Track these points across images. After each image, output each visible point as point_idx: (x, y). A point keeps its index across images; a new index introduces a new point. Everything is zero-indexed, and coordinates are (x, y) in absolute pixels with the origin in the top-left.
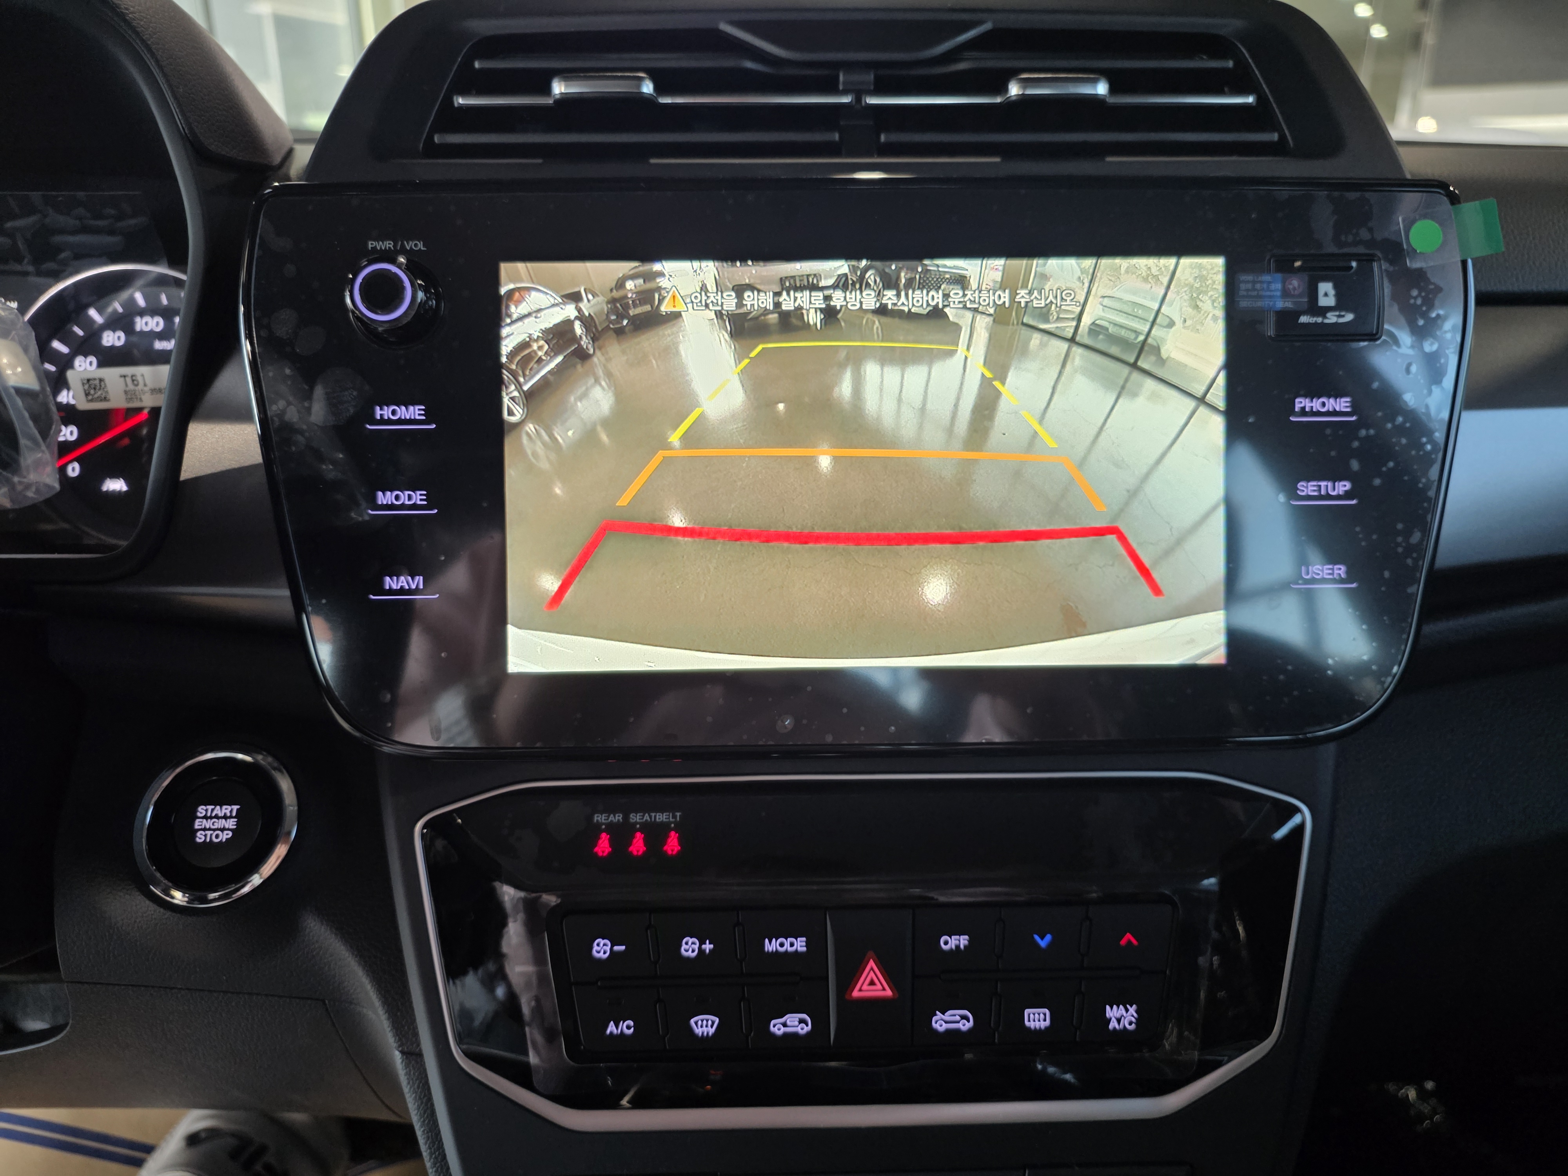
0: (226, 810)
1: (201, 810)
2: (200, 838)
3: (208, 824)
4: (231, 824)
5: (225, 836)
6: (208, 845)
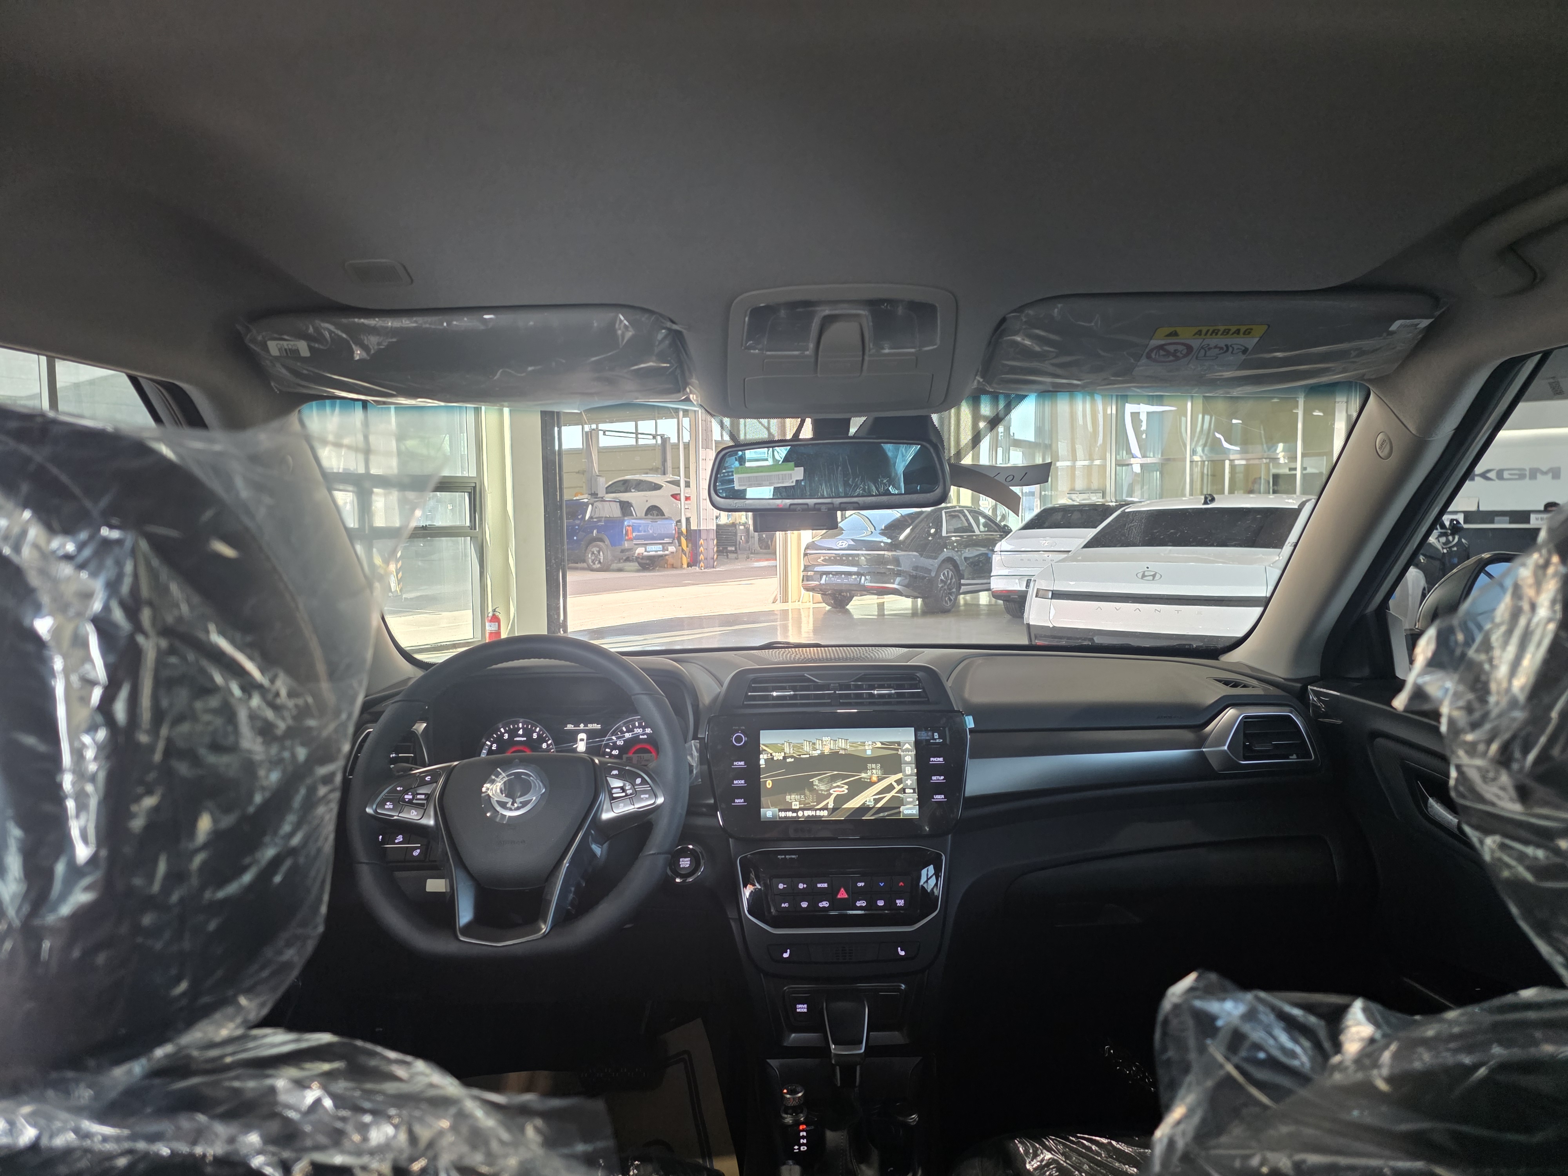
0: (687, 859)
1: (681, 860)
2: (681, 866)
3: (683, 863)
4: (689, 863)
5: (688, 866)
6: (684, 868)
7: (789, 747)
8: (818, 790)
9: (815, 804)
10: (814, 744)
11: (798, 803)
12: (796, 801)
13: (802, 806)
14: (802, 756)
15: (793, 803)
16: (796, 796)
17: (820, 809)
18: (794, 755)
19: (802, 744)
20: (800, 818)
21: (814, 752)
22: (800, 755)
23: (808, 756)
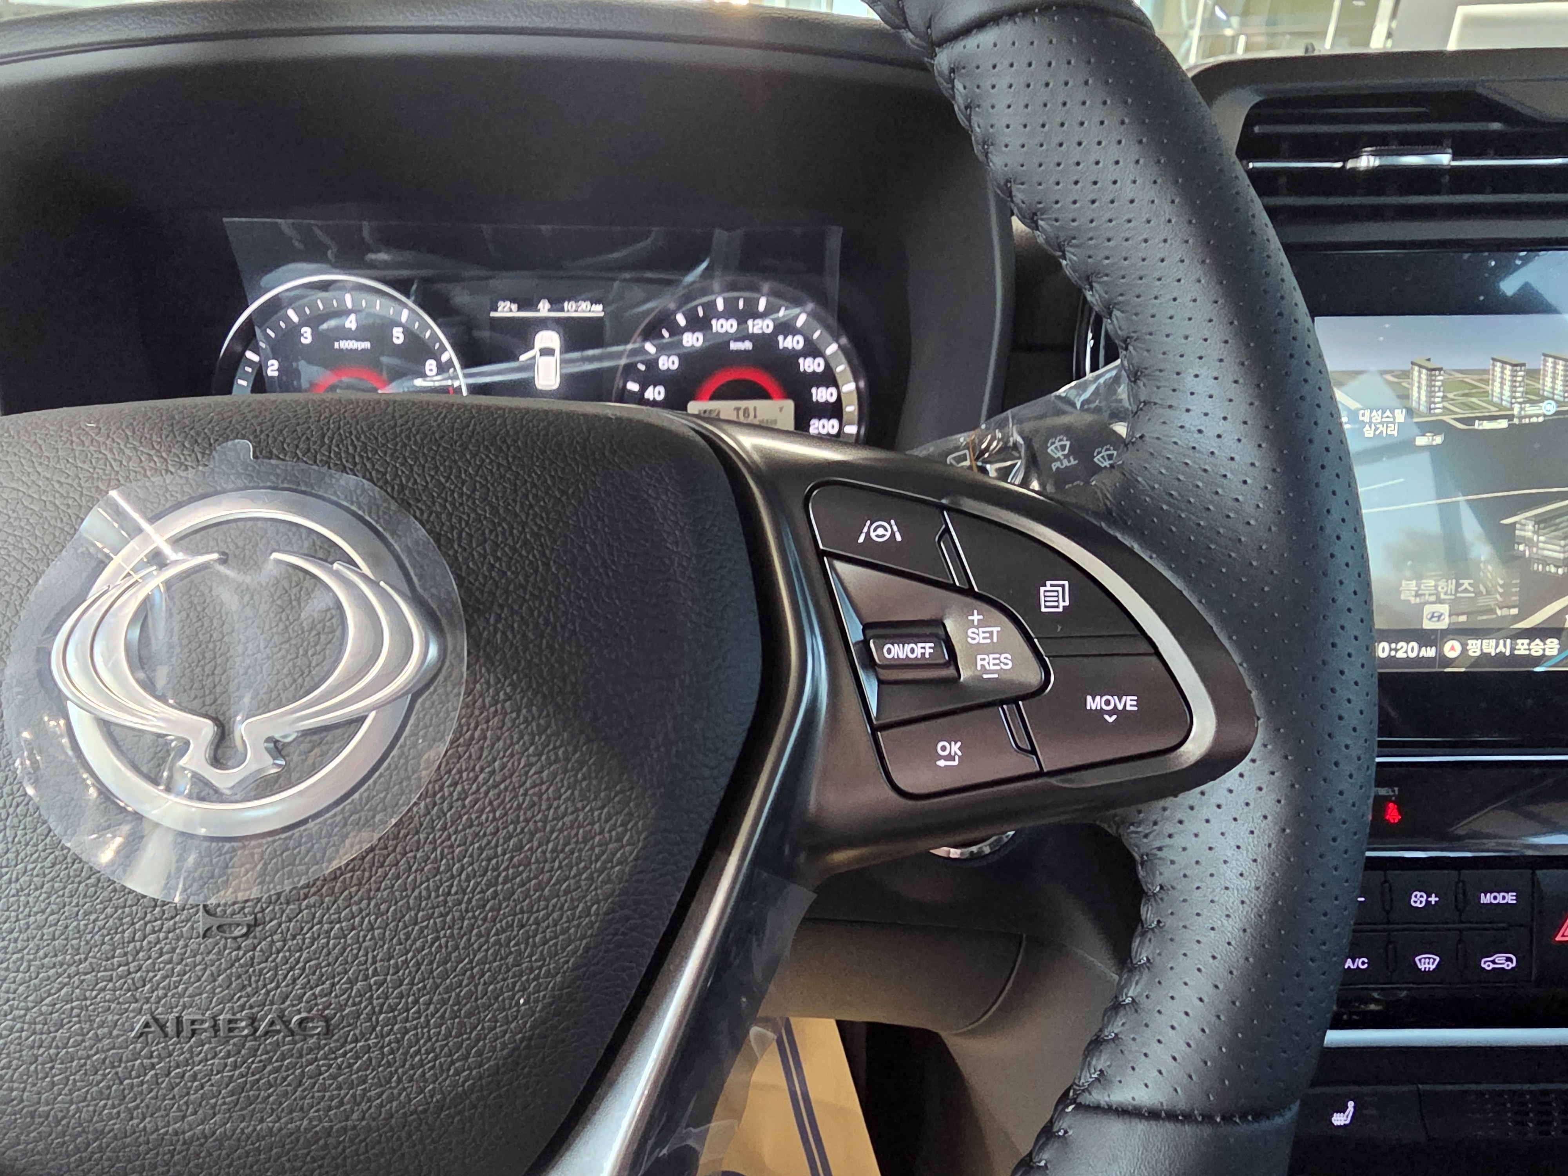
7: (1430, 385)
8: (1529, 561)
9: (1514, 611)
10: (1534, 374)
11: (1445, 609)
12: (1440, 601)
13: (1463, 618)
14: (1477, 425)
15: (1428, 610)
16: (1442, 583)
17: (1531, 634)
18: (1447, 419)
19: (1483, 375)
20: (1450, 662)
21: (1530, 410)
22: (1469, 421)
23: (1503, 424)
